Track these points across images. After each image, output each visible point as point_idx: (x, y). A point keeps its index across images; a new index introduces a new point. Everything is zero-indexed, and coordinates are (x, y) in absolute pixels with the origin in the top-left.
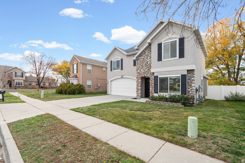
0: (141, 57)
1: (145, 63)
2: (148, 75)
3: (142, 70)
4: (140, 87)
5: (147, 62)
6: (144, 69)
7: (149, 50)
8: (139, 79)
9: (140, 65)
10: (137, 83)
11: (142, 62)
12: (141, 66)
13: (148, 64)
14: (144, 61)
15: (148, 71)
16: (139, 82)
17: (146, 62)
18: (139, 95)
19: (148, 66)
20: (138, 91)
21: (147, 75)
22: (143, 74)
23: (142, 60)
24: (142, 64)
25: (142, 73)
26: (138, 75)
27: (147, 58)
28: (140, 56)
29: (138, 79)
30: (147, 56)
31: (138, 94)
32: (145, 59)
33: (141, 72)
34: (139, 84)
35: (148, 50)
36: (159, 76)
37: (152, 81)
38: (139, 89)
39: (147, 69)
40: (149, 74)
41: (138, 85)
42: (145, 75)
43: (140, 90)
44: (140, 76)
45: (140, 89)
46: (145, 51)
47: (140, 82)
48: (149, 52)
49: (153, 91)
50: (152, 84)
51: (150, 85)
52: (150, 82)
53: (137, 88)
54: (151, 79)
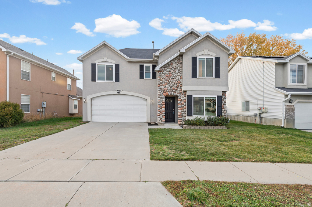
0: (166, 68)
1: (171, 77)
3: (167, 86)
4: (164, 109)
5: (175, 77)
6: (171, 85)
7: (178, 61)
8: (163, 98)
9: (164, 79)
11: (167, 75)
12: (166, 80)
13: (177, 79)
14: (171, 75)
15: (176, 88)
17: (173, 76)
19: (176, 82)
20: (162, 114)
21: (175, 93)
22: (170, 92)
23: (167, 73)
24: (168, 78)
25: (167, 90)
26: (161, 93)
27: (175, 72)
28: (164, 67)
29: (161, 98)
30: (175, 68)
32: (172, 72)
33: (165, 89)
34: (163, 104)
35: (176, 61)
36: (193, 96)
37: (182, 101)
38: (163, 111)
39: (176, 85)
40: (178, 92)
41: (161, 106)
42: (173, 93)
46: (172, 62)
47: (164, 103)
48: (178, 65)
49: (183, 113)
50: (181, 105)
51: (179, 106)
52: (179, 102)
53: (159, 110)
54: (180, 99)
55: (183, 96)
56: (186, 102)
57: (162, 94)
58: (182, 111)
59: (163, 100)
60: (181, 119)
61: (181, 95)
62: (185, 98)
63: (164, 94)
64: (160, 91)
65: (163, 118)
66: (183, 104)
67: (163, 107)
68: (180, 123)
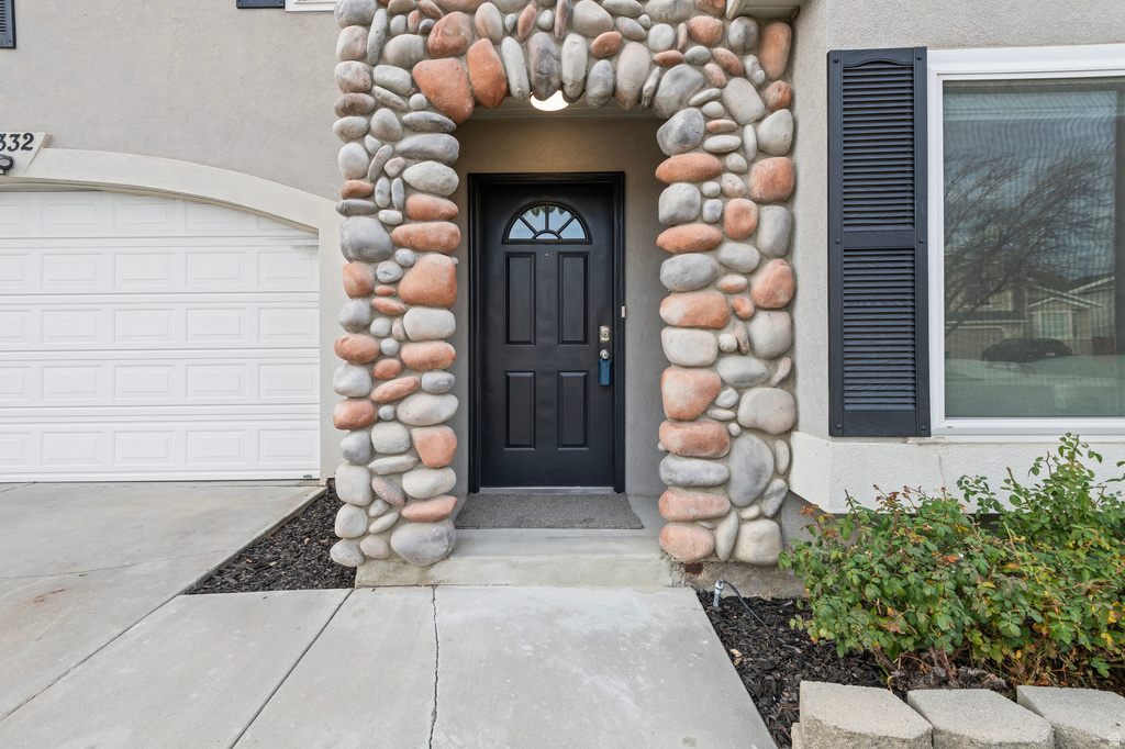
2: (632, 58)
4: (443, 320)
8: (410, 142)
10: (366, 229)
16: (418, 201)
18: (415, 483)
20: (396, 400)
21: (610, 53)
22: (522, 34)
26: (380, 57)
29: (387, 136)
31: (396, 474)
34: (421, 248)
37: (731, 181)
38: (413, 352)
40: (661, 34)
41: (387, 269)
42: (574, 46)
43: (429, 379)
44: (436, 71)
45: (431, 365)
47: (426, 216)
49: (742, 385)
50: (710, 247)
51: (671, 269)
52: (673, 199)
53: (360, 342)
54: (688, 144)
55: (741, 95)
56: (786, 198)
57: (398, 76)
58: (728, 339)
59: (414, 172)
60: (710, 471)
61: (707, 82)
62: (774, 128)
63: (427, 67)
64: (366, 23)
65: (419, 463)
66: (749, 236)
67: (410, 285)
68: (692, 542)
